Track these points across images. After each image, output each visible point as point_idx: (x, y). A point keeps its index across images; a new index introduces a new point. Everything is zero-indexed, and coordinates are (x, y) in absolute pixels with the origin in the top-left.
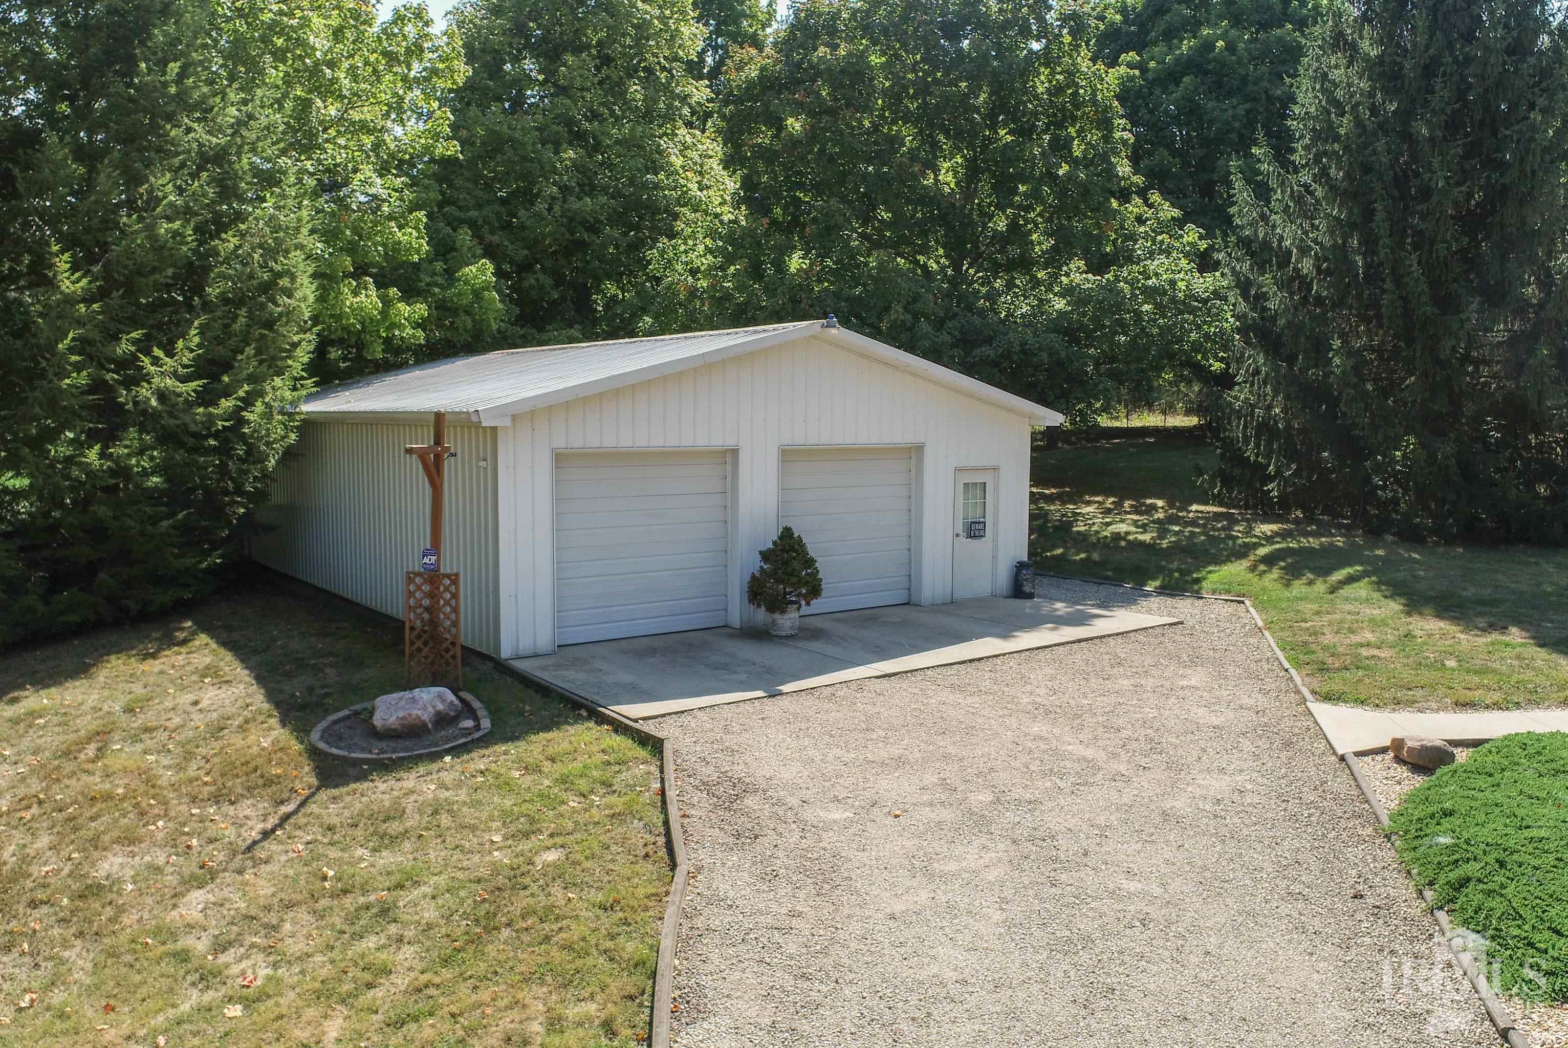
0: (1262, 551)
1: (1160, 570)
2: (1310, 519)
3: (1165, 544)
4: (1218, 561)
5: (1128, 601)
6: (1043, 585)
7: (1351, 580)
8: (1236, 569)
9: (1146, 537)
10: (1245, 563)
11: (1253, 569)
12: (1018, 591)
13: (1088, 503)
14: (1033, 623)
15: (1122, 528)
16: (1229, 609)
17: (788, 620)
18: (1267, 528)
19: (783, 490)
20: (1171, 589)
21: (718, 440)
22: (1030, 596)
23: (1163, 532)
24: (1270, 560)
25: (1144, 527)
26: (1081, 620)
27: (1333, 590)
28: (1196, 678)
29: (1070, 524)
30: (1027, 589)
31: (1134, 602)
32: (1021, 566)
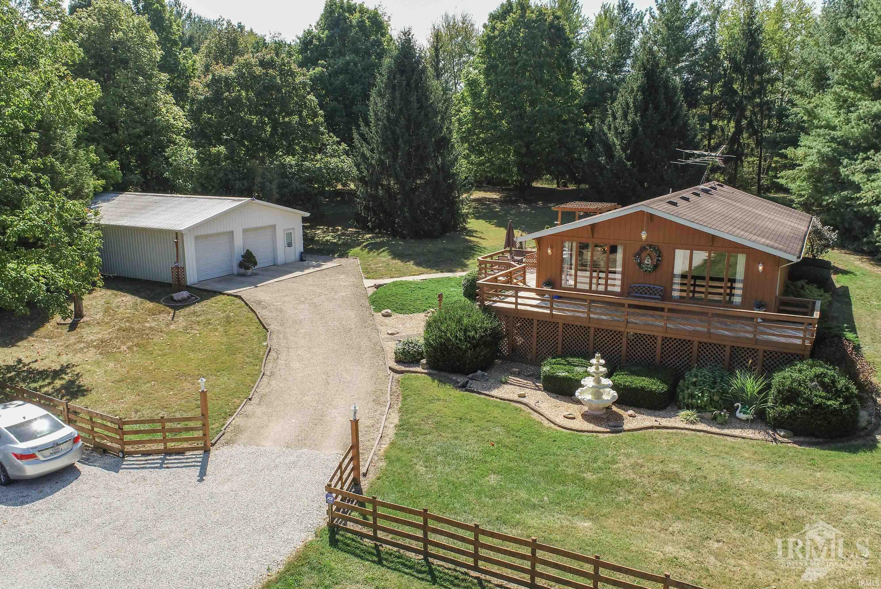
0: (365, 244)
1: (338, 250)
2: (380, 232)
3: (340, 243)
4: (354, 247)
5: (330, 260)
6: (308, 257)
7: (384, 251)
8: (357, 249)
9: (335, 241)
10: (360, 248)
11: (361, 249)
12: (302, 259)
13: (319, 229)
14: (308, 267)
15: (328, 238)
16: (354, 260)
17: (249, 272)
18: (368, 236)
19: (244, 239)
20: (341, 256)
21: (229, 230)
22: (305, 261)
23: (340, 239)
24: (366, 247)
25: (334, 238)
26: (319, 266)
27: (378, 255)
28: (342, 277)
29: (314, 237)
30: (304, 259)
31: (332, 260)
32: (302, 253)
